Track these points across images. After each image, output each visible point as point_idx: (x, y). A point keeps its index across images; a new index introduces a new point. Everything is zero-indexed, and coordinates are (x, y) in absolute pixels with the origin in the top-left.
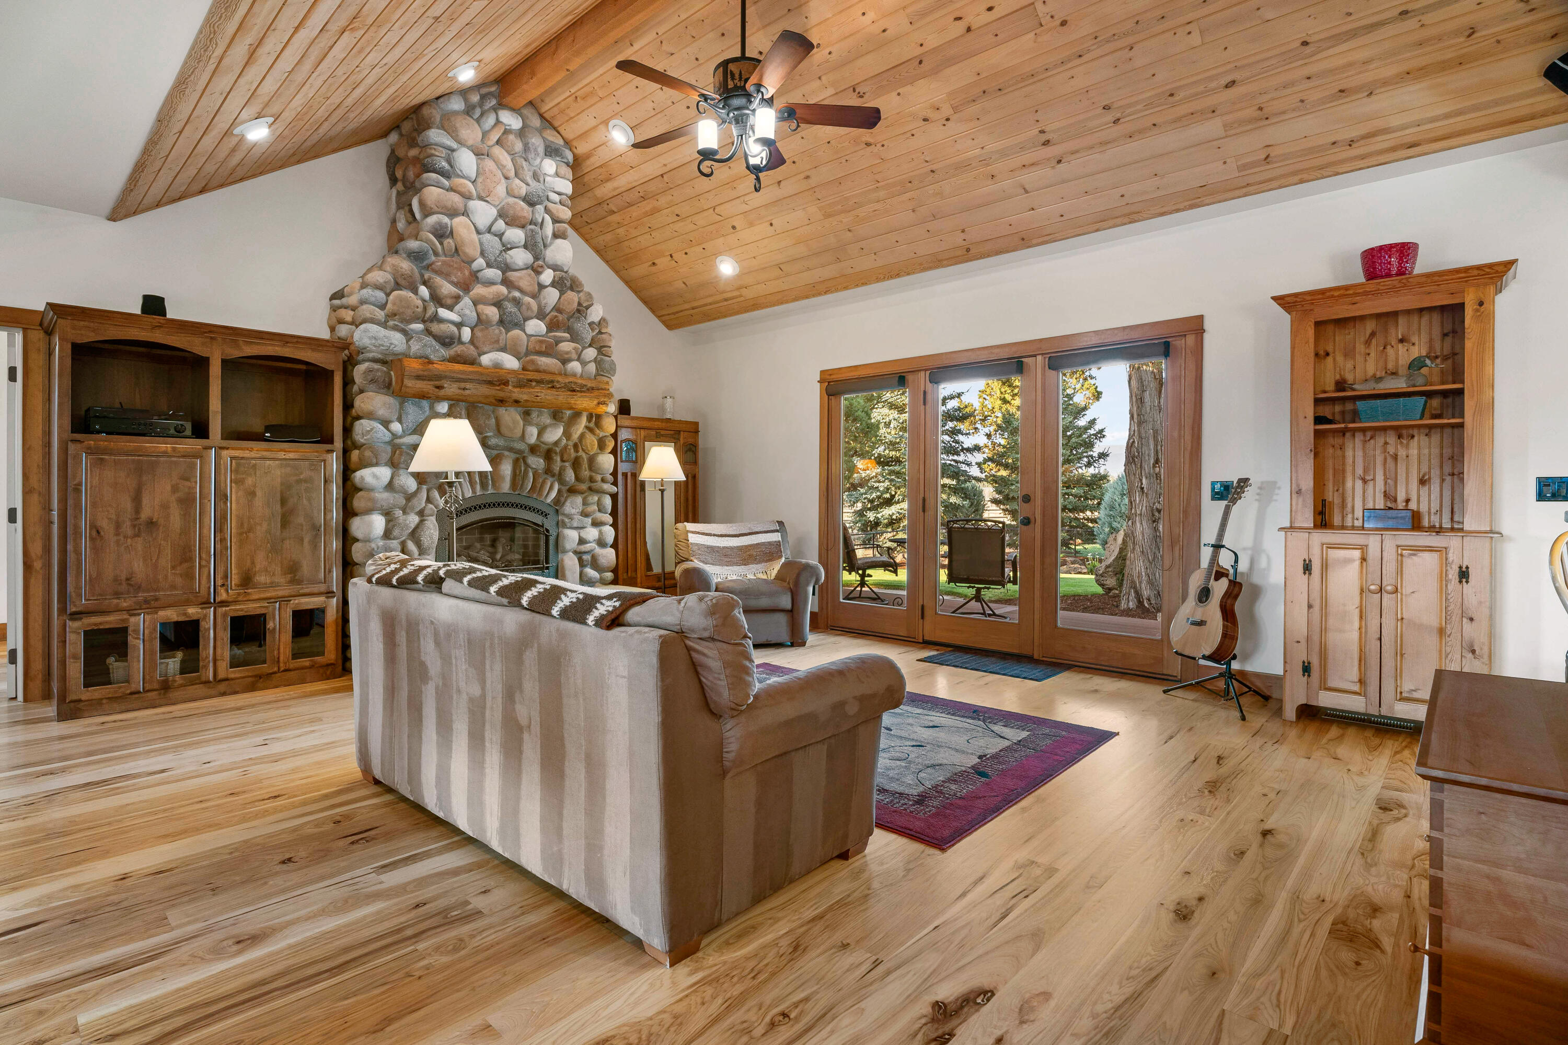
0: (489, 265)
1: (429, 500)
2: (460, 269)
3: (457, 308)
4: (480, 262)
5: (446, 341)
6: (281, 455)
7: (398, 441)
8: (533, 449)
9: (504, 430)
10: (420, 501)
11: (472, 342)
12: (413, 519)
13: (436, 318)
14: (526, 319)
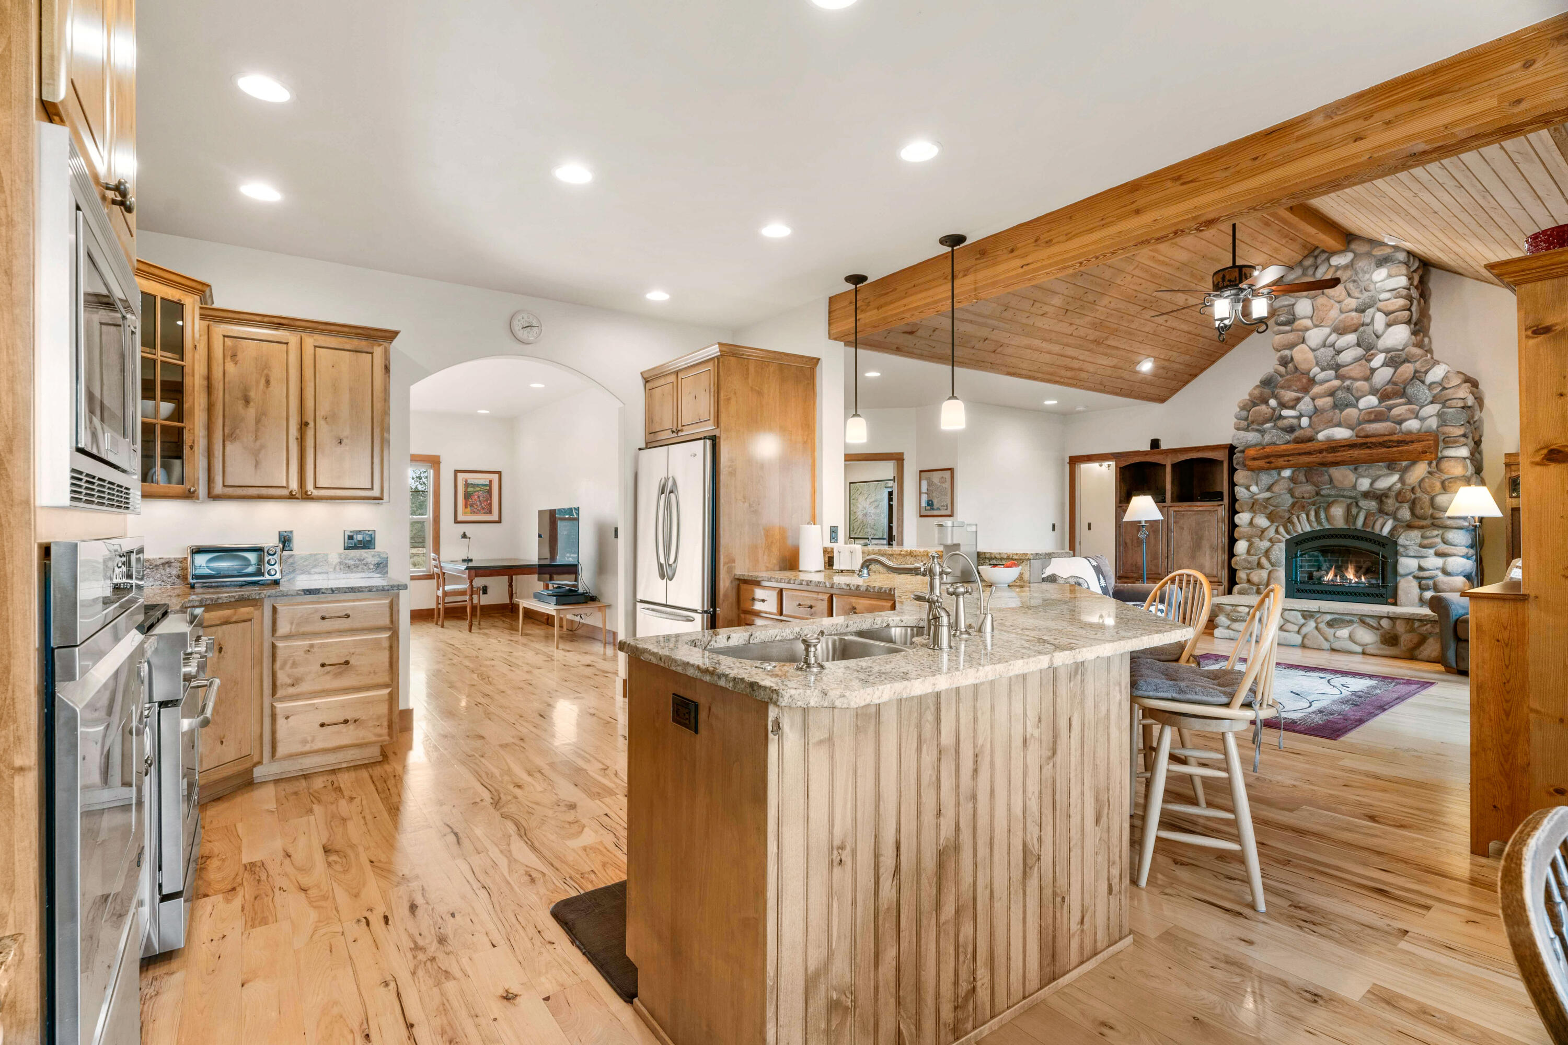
0: (1323, 370)
1: (1277, 532)
2: (1299, 380)
3: (1298, 407)
4: (1316, 370)
5: (1291, 429)
6: (1196, 509)
7: (1256, 497)
8: (1366, 495)
9: (1336, 483)
10: (1271, 533)
11: (1310, 425)
12: (1265, 544)
13: (1280, 417)
14: (1357, 400)
